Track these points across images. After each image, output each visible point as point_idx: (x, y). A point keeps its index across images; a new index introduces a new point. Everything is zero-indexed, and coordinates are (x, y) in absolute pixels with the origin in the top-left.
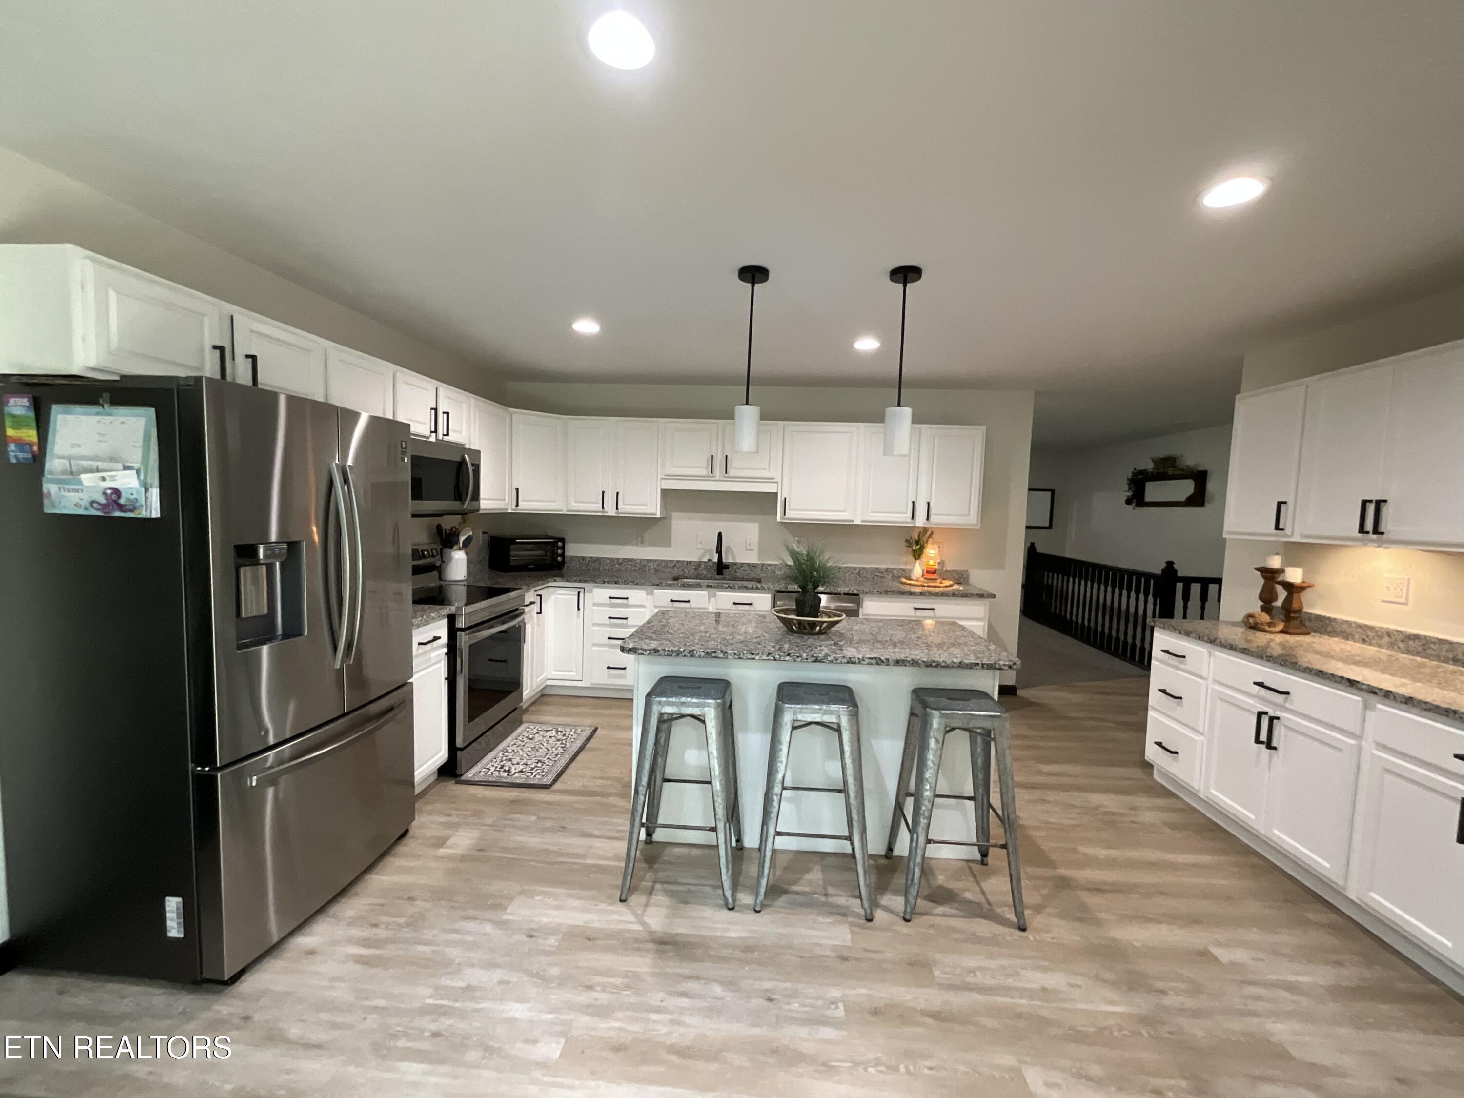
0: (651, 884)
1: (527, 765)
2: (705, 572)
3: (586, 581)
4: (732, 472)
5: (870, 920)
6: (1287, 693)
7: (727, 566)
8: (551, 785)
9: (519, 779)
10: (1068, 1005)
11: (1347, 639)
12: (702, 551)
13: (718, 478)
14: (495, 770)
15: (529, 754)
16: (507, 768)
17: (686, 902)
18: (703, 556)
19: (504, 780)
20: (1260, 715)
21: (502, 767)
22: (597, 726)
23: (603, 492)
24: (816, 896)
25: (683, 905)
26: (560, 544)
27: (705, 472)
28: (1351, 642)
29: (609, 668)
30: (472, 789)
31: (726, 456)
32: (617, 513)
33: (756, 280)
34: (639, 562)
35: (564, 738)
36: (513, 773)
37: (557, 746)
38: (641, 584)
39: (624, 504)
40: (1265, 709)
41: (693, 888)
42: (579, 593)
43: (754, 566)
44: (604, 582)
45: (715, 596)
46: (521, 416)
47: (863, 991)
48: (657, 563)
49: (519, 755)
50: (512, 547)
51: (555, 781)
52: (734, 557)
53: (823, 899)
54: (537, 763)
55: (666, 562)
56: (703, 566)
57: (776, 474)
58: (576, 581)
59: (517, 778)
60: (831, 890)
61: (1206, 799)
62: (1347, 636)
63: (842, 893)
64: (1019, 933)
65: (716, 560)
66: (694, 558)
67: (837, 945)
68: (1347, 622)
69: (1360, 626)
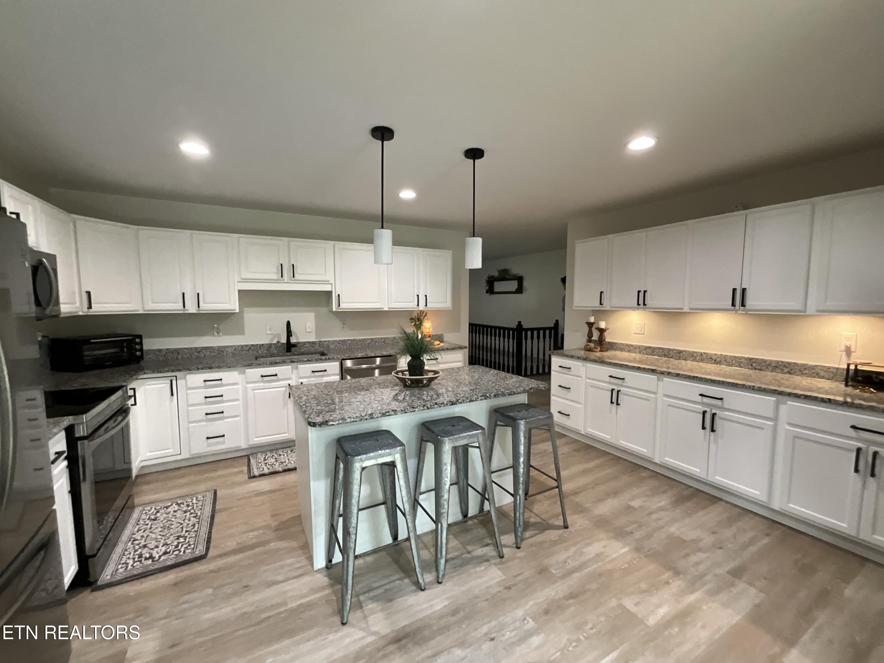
0: (356, 598)
1: (168, 545)
2: (276, 352)
3: (179, 370)
4: (297, 276)
5: (502, 557)
6: (624, 379)
7: (295, 345)
8: (206, 554)
9: (170, 560)
10: (610, 558)
11: (622, 351)
12: (272, 336)
13: (286, 281)
14: (134, 562)
15: (162, 533)
16: (148, 555)
17: (391, 600)
18: (272, 340)
19: (152, 568)
20: (612, 390)
21: (140, 556)
22: (215, 488)
23: (183, 294)
24: (464, 555)
25: (389, 604)
26: (138, 340)
27: (275, 276)
28: (624, 353)
29: (208, 438)
30: (118, 590)
31: (293, 265)
32: (199, 310)
33: (385, 137)
34: (217, 349)
35: (189, 508)
36: (157, 558)
37: (187, 517)
38: (234, 367)
39: (205, 303)
40: (613, 387)
41: (387, 587)
42: (171, 381)
43: (314, 343)
44: (198, 369)
45: (297, 368)
46: (82, 221)
47: (532, 603)
48: (234, 348)
49: (152, 539)
50: (85, 347)
51: (208, 549)
52: (297, 337)
53: (469, 556)
54: (178, 539)
55: (242, 346)
56: (273, 346)
57: (330, 277)
58: (168, 371)
59: (165, 560)
60: (469, 548)
61: (586, 434)
62: (622, 350)
63: (477, 547)
64: (565, 530)
65: (284, 341)
66: (265, 341)
67: (499, 582)
68: (622, 344)
69: (627, 345)
